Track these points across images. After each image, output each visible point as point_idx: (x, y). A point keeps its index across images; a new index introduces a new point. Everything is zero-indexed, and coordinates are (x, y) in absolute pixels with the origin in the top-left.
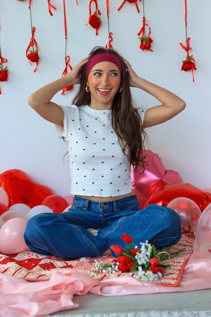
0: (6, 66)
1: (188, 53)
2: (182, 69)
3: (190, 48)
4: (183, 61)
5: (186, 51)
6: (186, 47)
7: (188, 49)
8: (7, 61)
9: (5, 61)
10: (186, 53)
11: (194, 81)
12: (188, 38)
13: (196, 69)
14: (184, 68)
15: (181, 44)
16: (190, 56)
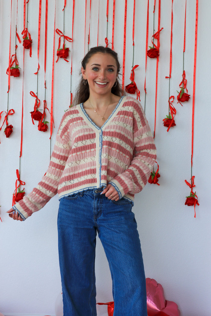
0: (24, 189)
1: (192, 190)
2: (186, 204)
3: (194, 185)
4: (186, 197)
5: (191, 187)
6: (191, 183)
7: (192, 186)
8: (25, 184)
9: (23, 184)
10: (190, 189)
11: (195, 217)
12: (193, 176)
13: (198, 205)
14: (187, 203)
15: (186, 181)
16: (194, 192)
